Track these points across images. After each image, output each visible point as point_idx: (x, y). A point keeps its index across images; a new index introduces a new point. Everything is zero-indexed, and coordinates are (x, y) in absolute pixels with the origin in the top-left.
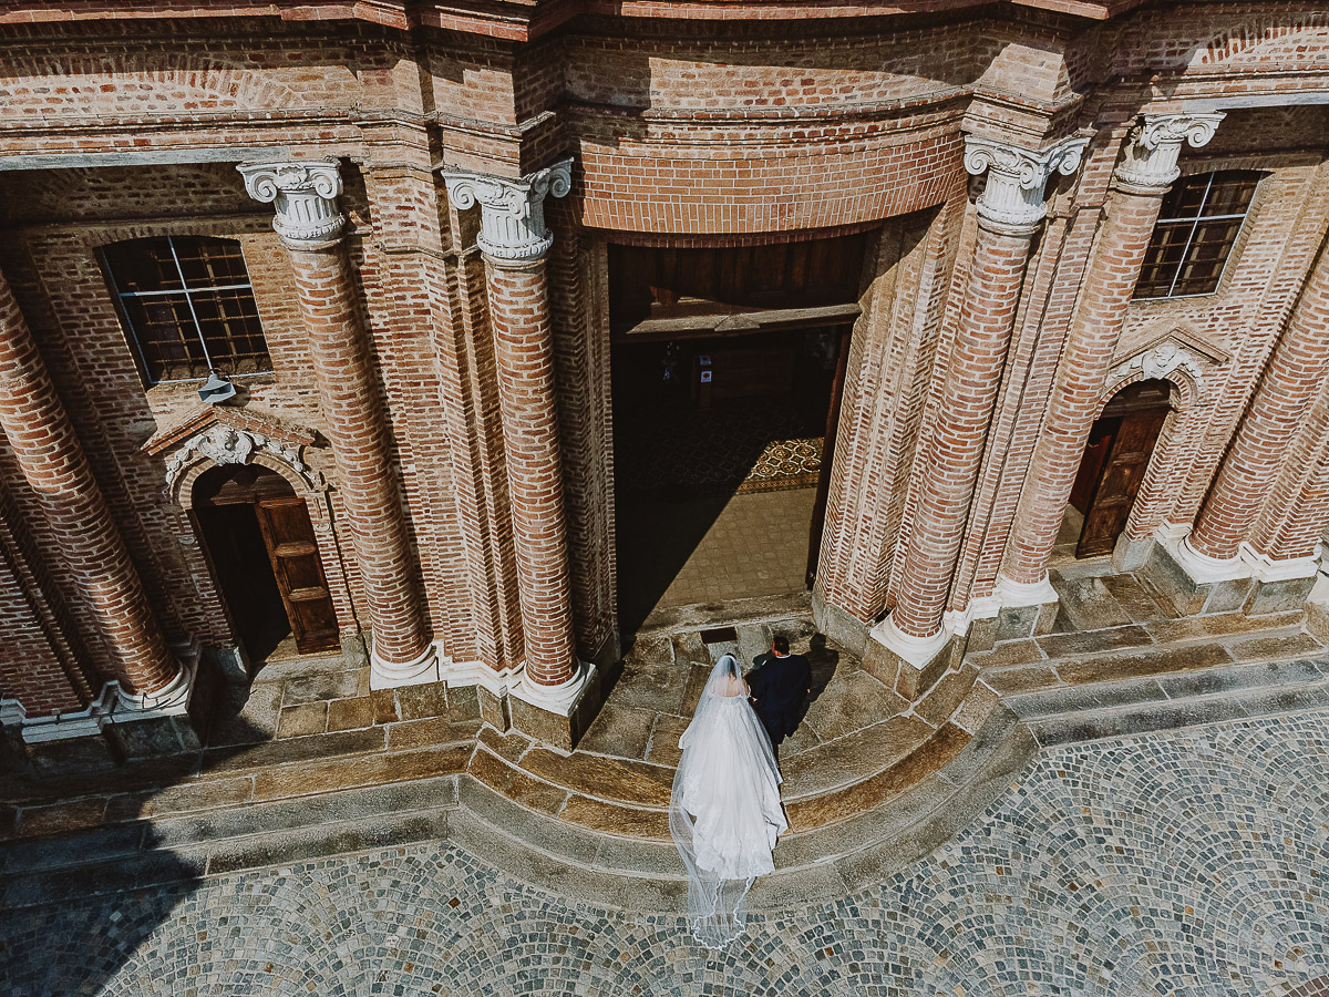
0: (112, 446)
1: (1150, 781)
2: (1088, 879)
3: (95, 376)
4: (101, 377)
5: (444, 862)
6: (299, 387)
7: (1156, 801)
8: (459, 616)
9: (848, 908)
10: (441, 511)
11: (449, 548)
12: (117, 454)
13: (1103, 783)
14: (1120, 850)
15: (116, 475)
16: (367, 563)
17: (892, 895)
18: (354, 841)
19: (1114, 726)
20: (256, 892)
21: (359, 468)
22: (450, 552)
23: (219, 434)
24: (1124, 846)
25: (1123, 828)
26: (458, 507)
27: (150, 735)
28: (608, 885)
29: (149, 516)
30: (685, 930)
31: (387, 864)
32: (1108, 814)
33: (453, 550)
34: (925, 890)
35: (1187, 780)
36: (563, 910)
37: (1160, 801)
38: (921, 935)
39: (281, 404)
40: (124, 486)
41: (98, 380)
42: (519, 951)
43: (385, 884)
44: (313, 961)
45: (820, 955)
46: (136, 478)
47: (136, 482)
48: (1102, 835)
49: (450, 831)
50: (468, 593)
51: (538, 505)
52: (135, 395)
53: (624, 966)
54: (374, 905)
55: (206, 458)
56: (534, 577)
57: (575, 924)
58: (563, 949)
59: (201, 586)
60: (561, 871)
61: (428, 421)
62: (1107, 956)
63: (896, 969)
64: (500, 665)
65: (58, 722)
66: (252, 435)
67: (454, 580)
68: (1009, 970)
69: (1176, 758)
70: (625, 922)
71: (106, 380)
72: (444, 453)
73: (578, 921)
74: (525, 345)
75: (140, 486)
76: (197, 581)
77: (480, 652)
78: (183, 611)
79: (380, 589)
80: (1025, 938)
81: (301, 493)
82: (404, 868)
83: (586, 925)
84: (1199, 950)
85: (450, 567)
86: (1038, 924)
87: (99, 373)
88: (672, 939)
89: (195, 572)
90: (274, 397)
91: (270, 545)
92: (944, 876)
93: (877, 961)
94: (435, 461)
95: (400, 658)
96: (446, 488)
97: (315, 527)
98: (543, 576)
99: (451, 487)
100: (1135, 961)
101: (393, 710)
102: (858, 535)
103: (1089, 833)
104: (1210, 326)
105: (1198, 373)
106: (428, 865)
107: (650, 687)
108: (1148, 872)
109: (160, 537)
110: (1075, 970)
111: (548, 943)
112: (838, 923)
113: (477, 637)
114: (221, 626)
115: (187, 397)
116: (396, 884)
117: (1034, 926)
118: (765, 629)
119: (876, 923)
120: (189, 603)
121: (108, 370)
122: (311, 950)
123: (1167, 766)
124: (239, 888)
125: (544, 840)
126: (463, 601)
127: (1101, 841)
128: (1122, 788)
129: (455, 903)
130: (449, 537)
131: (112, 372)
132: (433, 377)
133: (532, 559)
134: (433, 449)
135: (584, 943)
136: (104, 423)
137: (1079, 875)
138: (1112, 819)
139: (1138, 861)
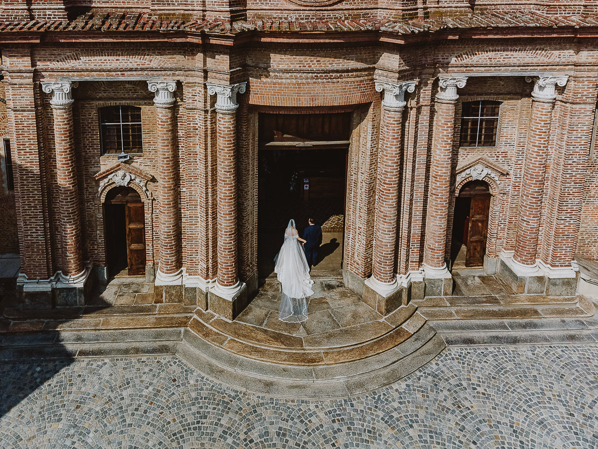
0: (84, 176)
1: (501, 366)
2: (467, 404)
3: (86, 150)
4: (88, 150)
5: (173, 364)
6: (150, 159)
7: (504, 375)
9: (349, 403)
10: (192, 205)
12: (85, 179)
13: (477, 364)
14: (484, 394)
15: (82, 186)
16: (163, 225)
17: (370, 400)
18: (137, 351)
19: (484, 340)
20: (94, 367)
21: (166, 186)
22: (193, 223)
23: (120, 173)
24: (486, 392)
25: (486, 384)
26: (198, 203)
27: (67, 296)
28: (241, 379)
29: (89, 205)
30: (273, 403)
31: (149, 362)
32: (479, 378)
34: (387, 400)
35: (520, 368)
36: (221, 389)
37: (506, 375)
38: (383, 419)
39: (143, 165)
40: (84, 191)
42: (199, 403)
43: (147, 370)
45: (334, 421)
47: (88, 190)
48: (475, 386)
49: (177, 351)
51: (227, 201)
52: (97, 158)
53: (244, 414)
54: (140, 377)
55: (114, 183)
56: (223, 233)
57: (225, 395)
58: (218, 405)
60: (222, 371)
61: (192, 168)
62: (474, 438)
63: (369, 432)
64: (207, 277)
65: (37, 283)
66: (131, 175)
68: (424, 438)
69: (514, 357)
70: (247, 397)
72: (196, 181)
73: (226, 394)
74: (227, 139)
75: (89, 192)
76: (98, 234)
77: (200, 272)
78: (90, 248)
79: (165, 238)
80: (433, 426)
81: (143, 200)
82: (155, 364)
83: (230, 396)
84: (521, 442)
85: (193, 229)
86: (440, 421)
88: (267, 406)
89: (99, 230)
90: (141, 162)
91: (127, 223)
92: (396, 395)
93: (361, 427)
94: (193, 184)
95: (169, 271)
96: (195, 195)
97: (145, 214)
98: (227, 232)
99: (197, 195)
100: (488, 443)
101: (162, 297)
102: (357, 236)
103: (469, 385)
104: (497, 159)
105: (497, 179)
106: (166, 364)
107: (269, 300)
108: (497, 405)
109: (90, 214)
110: (457, 443)
111: (212, 401)
112: (343, 409)
113: (200, 264)
114: (102, 256)
115: (113, 160)
116: (151, 370)
117: (438, 421)
118: (322, 283)
119: (362, 411)
120: (93, 244)
123: (510, 360)
124: (88, 364)
125: (217, 357)
126: (196, 246)
127: (474, 389)
128: (487, 367)
129: (174, 380)
130: (194, 216)
133: (223, 224)
134: (193, 179)
135: (227, 403)
137: (462, 402)
138: (481, 380)
139: (492, 399)
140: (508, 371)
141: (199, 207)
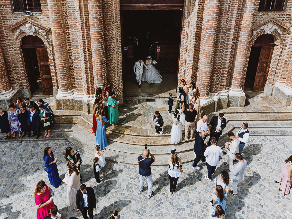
0: (3, 27)
1: (275, 147)
2: (254, 170)
3: (2, 8)
4: (3, 9)
5: (65, 145)
6: (47, 16)
7: (277, 152)
8: (79, 78)
10: (75, 45)
11: (77, 57)
12: (5, 30)
13: (260, 146)
14: (265, 163)
15: (3, 34)
17: (190, 167)
20: (13, 146)
22: (77, 58)
23: (27, 25)
24: (266, 162)
25: (266, 158)
26: (79, 44)
29: (10, 48)
31: (49, 143)
33: (78, 57)
35: (287, 148)
37: (278, 152)
38: (198, 178)
39: (43, 20)
40: (5, 38)
41: (2, 10)
44: (21, 163)
45: (166, 180)
46: (8, 37)
47: (8, 38)
48: (259, 159)
50: (81, 71)
52: (10, 14)
55: (24, 33)
56: (95, 63)
59: (21, 69)
64: (88, 94)
66: (35, 27)
67: (78, 67)
69: (283, 142)
71: (4, 10)
72: (76, 28)
75: (9, 39)
76: (20, 68)
77: (84, 90)
78: (16, 77)
79: (60, 68)
81: (46, 45)
85: (77, 62)
87: (3, 8)
89: (19, 65)
90: (41, 18)
91: (39, 61)
96: (76, 38)
97: (49, 55)
98: (98, 62)
99: (77, 38)
101: (61, 106)
102: (186, 70)
103: (254, 158)
104: (282, 19)
105: (281, 33)
106: (60, 145)
108: (273, 170)
109: (12, 54)
110: (247, 193)
113: (83, 85)
114: (24, 82)
115: (21, 16)
118: (164, 100)
120: (17, 74)
121: (5, 7)
122: (22, 160)
123: (280, 144)
124: (10, 145)
126: (80, 73)
127: (258, 160)
128: (266, 148)
130: (76, 53)
131: (6, 8)
132: (74, 6)
134: (73, 27)
136: (3, 21)
137: (250, 168)
138: (262, 155)
139: (270, 167)
140: (280, 150)
141: (79, 47)
